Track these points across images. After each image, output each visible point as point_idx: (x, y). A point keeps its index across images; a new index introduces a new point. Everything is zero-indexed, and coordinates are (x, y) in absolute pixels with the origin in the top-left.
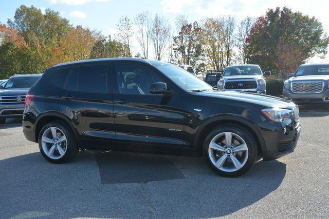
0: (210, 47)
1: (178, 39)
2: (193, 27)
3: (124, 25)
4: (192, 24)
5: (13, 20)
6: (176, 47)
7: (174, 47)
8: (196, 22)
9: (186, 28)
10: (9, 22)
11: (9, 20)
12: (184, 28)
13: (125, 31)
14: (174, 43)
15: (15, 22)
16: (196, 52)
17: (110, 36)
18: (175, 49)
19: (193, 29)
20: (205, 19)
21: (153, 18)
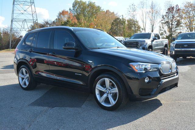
0: (187, 21)
1: (165, 17)
2: (175, 8)
3: (132, 8)
4: (175, 7)
5: (72, 8)
6: (163, 22)
7: (162, 22)
8: (177, 6)
9: (171, 9)
10: (70, 9)
11: (70, 8)
12: (169, 9)
13: (132, 12)
14: (162, 19)
15: (73, 9)
16: (177, 24)
17: (122, 16)
18: (163, 23)
19: (175, 9)
20: (185, 2)
21: (150, 4)
